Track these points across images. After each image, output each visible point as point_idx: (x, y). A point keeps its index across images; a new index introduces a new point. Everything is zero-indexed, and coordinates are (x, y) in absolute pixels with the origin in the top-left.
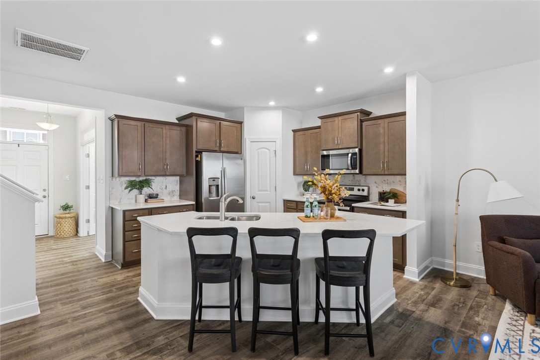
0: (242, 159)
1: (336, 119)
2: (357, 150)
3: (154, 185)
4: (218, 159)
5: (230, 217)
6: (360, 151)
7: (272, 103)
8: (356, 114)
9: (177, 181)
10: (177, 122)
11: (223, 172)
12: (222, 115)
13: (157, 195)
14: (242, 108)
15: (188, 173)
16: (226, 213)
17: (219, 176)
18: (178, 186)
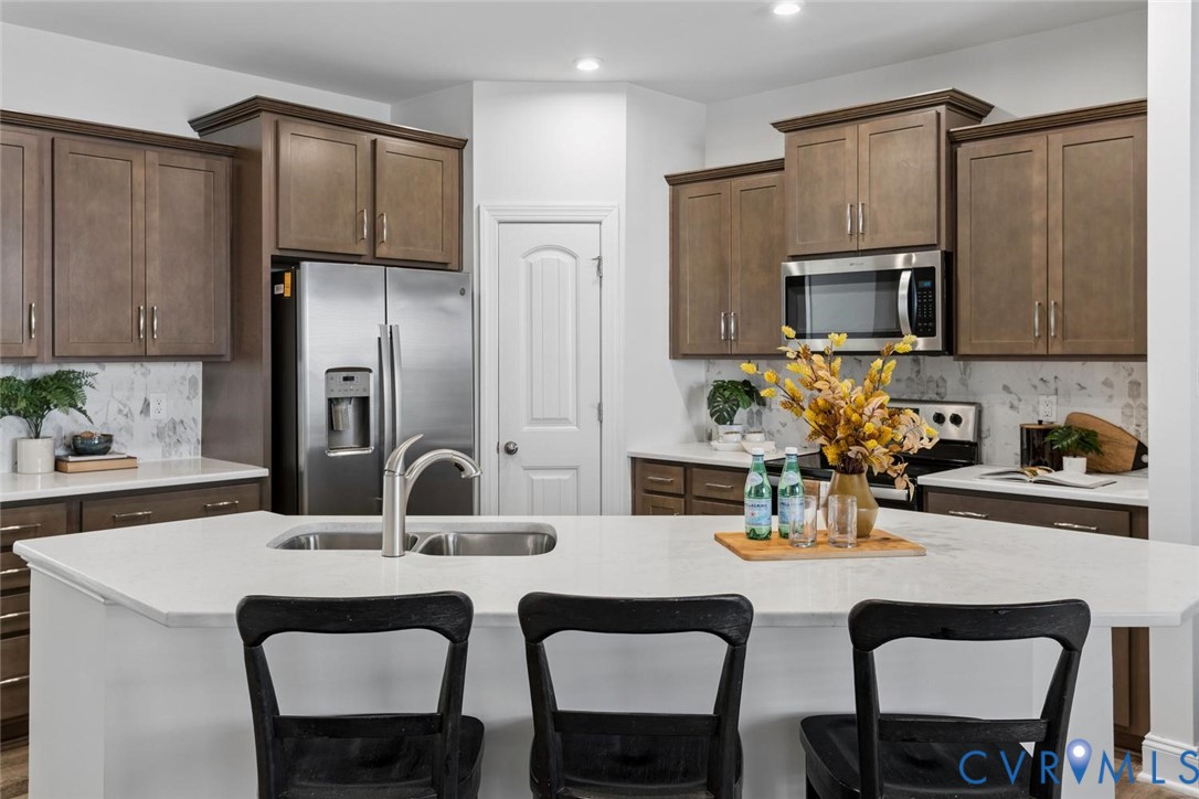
0: (462, 293)
1: (848, 131)
2: (933, 259)
3: (93, 399)
4: (364, 290)
5: (426, 535)
6: (949, 259)
7: (588, 66)
8: (932, 111)
9: (193, 381)
10: (195, 135)
11: (388, 344)
12: (380, 112)
13: (108, 439)
14: (465, 85)
15: (240, 347)
16: (410, 519)
17: (370, 360)
18: (198, 402)
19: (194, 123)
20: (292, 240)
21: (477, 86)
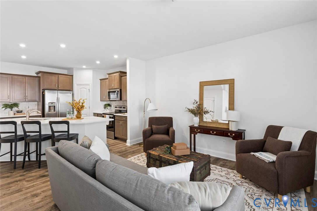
0: (70, 93)
2: (119, 90)
3: (20, 106)
4: (55, 93)
6: (121, 90)
7: (84, 67)
8: (119, 73)
9: (36, 104)
11: (58, 99)
13: (22, 111)
14: (73, 68)
15: (39, 100)
17: (55, 101)
18: (37, 107)
19: (36, 73)
20: (45, 87)
21: (74, 69)
